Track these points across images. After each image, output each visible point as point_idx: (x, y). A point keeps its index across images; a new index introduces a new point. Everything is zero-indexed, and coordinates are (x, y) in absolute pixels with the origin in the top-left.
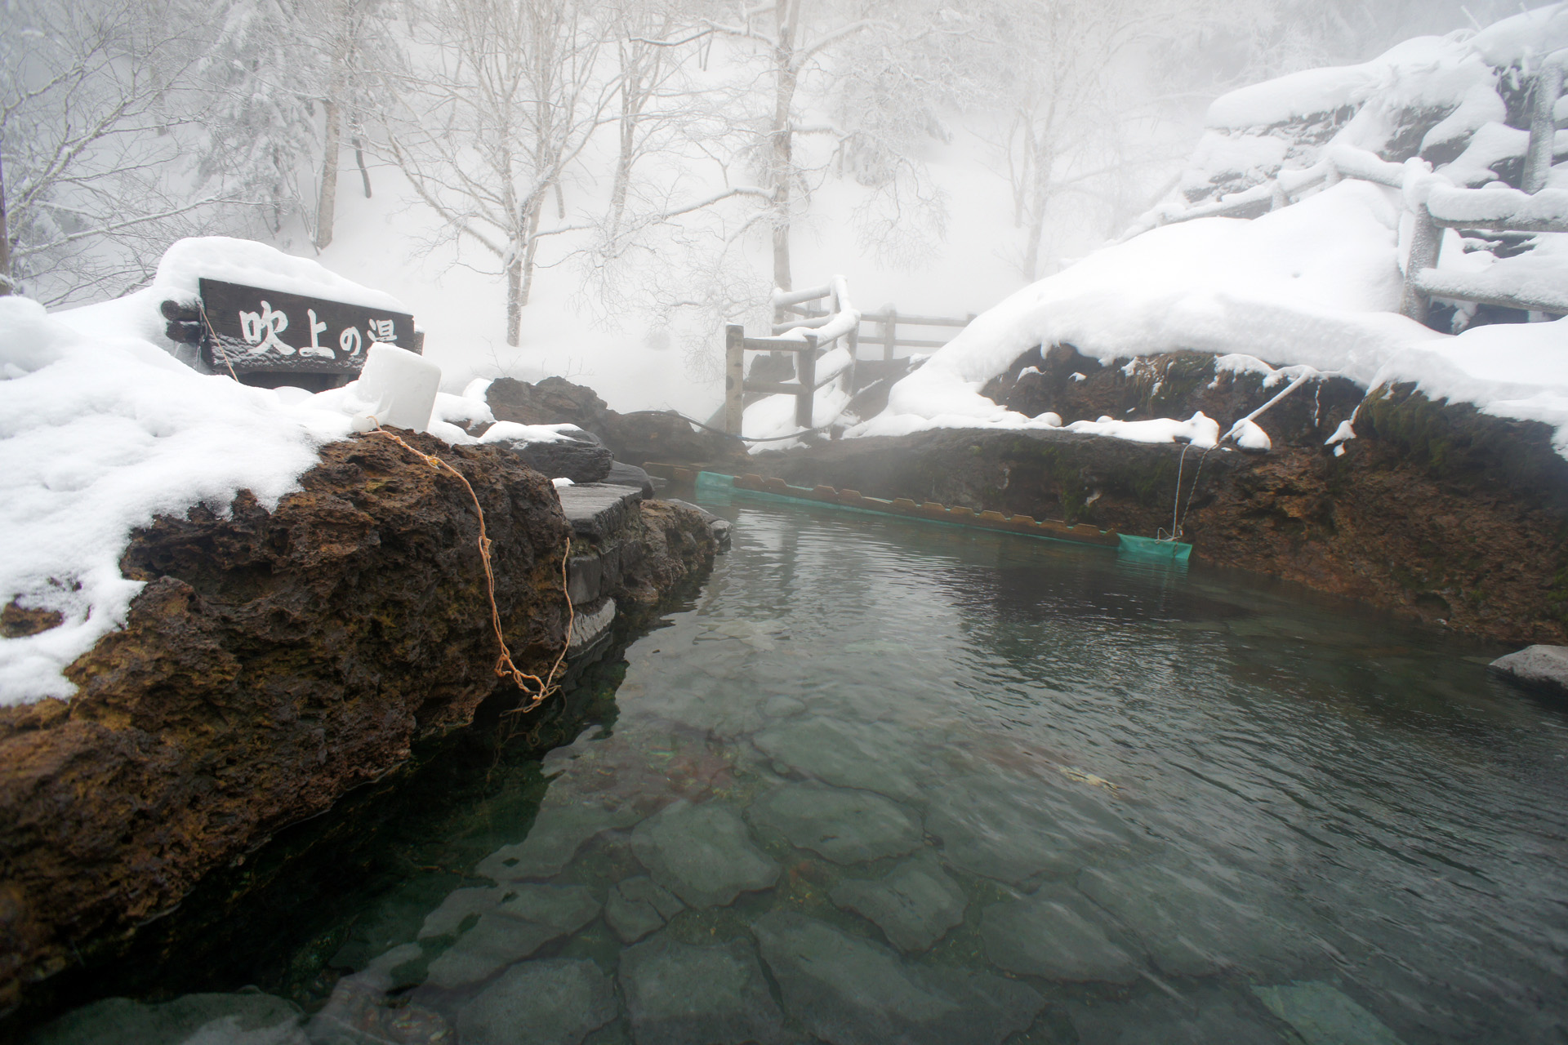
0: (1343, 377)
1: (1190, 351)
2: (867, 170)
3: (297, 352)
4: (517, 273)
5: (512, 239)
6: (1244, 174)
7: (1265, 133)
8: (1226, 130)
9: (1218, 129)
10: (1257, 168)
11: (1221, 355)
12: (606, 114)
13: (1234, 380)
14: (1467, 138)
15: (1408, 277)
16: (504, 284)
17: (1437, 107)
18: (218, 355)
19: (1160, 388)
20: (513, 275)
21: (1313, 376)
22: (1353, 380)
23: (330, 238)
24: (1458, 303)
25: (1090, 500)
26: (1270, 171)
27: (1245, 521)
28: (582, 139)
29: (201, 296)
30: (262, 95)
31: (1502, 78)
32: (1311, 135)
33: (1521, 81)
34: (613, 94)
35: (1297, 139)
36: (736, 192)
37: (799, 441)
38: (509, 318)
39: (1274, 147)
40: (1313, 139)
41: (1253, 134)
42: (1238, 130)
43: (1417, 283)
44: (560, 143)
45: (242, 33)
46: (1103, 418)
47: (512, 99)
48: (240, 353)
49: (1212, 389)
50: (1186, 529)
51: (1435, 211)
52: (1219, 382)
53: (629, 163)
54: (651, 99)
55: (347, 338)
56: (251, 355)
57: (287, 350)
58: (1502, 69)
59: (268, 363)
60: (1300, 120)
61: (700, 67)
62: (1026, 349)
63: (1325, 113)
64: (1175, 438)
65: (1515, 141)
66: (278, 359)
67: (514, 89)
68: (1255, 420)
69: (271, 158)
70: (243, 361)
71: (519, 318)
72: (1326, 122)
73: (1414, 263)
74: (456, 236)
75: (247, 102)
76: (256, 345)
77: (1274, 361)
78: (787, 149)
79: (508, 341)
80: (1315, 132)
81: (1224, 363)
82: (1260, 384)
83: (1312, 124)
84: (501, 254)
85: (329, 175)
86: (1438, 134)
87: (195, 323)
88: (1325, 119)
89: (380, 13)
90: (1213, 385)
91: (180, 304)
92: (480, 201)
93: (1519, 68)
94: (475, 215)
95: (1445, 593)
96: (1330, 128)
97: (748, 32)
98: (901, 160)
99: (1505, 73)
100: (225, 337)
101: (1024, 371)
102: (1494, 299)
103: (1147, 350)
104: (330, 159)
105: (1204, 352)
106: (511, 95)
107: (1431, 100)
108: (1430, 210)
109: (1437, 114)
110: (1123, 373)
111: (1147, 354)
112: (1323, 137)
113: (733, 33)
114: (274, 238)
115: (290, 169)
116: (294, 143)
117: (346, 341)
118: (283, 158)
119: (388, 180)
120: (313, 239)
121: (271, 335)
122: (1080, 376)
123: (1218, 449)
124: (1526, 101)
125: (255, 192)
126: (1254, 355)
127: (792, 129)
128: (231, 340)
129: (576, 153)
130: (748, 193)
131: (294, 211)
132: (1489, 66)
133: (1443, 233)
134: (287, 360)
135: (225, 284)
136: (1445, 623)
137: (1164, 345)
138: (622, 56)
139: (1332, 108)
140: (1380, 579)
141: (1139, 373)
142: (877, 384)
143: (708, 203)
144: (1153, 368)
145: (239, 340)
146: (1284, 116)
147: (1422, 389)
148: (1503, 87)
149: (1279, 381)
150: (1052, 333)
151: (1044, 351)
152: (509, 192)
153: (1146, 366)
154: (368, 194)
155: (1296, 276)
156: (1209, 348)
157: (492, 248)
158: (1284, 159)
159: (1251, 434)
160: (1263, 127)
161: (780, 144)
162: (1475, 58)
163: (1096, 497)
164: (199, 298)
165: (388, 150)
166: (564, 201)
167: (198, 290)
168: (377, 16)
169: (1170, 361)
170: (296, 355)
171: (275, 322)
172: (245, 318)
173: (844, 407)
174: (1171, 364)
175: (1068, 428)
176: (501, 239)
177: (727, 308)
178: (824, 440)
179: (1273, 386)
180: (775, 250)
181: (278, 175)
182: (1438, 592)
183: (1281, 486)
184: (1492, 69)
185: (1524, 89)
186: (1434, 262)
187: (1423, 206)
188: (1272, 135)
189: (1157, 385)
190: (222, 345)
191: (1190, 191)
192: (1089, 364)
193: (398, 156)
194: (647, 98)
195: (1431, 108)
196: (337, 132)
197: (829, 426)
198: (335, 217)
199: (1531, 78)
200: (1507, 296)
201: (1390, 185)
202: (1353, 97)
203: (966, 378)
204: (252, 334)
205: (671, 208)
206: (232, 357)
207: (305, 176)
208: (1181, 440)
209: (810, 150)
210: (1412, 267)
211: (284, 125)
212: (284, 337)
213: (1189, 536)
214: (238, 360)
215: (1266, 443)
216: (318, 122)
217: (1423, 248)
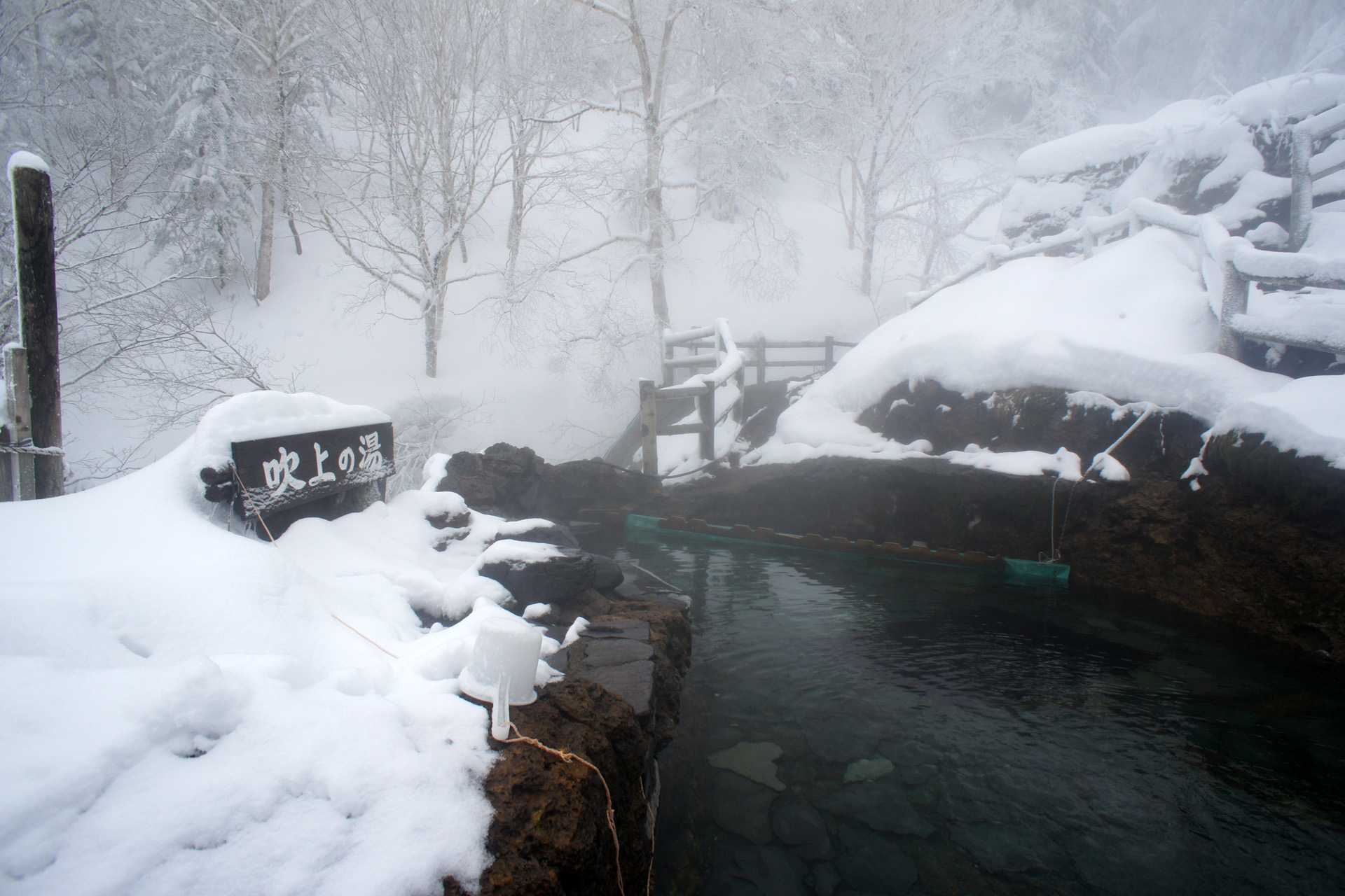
0: (1182, 411)
1: (1043, 388)
2: (720, 208)
3: (308, 484)
4: (432, 314)
5: (427, 288)
6: (1052, 215)
7: (1066, 180)
8: (1033, 179)
9: (1026, 178)
10: (1063, 209)
11: (1071, 391)
12: (502, 176)
13: (1086, 414)
14: (1235, 183)
15: (1223, 321)
16: (422, 326)
17: (1207, 159)
18: (248, 507)
19: (1019, 420)
20: (429, 317)
21: (1155, 411)
22: (1190, 414)
23: (268, 291)
24: (1268, 343)
25: (972, 524)
26: (1073, 211)
27: (1115, 546)
28: (482, 198)
29: (233, 458)
30: (209, 177)
31: (1256, 134)
32: (1104, 181)
33: (1272, 137)
34: (506, 161)
35: (1094, 184)
36: (618, 239)
37: (704, 472)
38: (428, 354)
39: (1074, 192)
40: (1106, 184)
41: (1056, 181)
42: (1043, 178)
43: (1232, 326)
44: (464, 205)
45: (191, 126)
46: (972, 446)
47: (424, 172)
48: (265, 500)
49: (1066, 421)
50: (1062, 552)
51: (1241, 267)
52: (1072, 415)
53: (521, 214)
54: (537, 161)
55: (344, 458)
56: (273, 499)
57: (299, 485)
58: (1256, 128)
59: (286, 501)
60: (1094, 169)
61: (574, 128)
62: (896, 384)
63: (1114, 163)
64: (1044, 471)
65: (1278, 186)
66: (293, 496)
67: (425, 163)
68: (1112, 454)
69: (216, 227)
70: (268, 506)
71: (435, 353)
72: (1116, 170)
73: (1227, 310)
74: (383, 293)
75: (196, 183)
76: (276, 489)
77: (1120, 396)
78: (659, 200)
79: (427, 373)
80: (1107, 179)
81: (1075, 399)
82: (1109, 417)
83: (1104, 172)
84: (418, 300)
85: (266, 238)
86: (1211, 180)
87: (229, 483)
88: (1114, 168)
89: (305, 102)
90: (1066, 418)
91: (217, 470)
92: (398, 257)
93: (1269, 126)
94: (396, 272)
95: (1323, 626)
96: (1119, 175)
97: (620, 108)
98: (758, 209)
99: (1257, 131)
100: (252, 490)
101: (895, 403)
102: (1305, 343)
103: (1004, 385)
104: (267, 226)
105: (1055, 389)
106: (422, 169)
107: (1202, 153)
108: (1236, 267)
109: (1208, 164)
110: (985, 406)
111: (1003, 389)
112: (1116, 182)
113: (608, 110)
114: (220, 294)
115: (232, 234)
116: (235, 214)
117: (343, 462)
118: (226, 227)
119: (317, 241)
120: (253, 293)
121: (287, 476)
122: (946, 408)
123: (1083, 482)
124: (1278, 153)
125: (203, 256)
126: (1099, 392)
127: (662, 184)
128: (258, 490)
129: (477, 211)
130: (627, 240)
131: (236, 270)
132: (1244, 125)
133: (1248, 285)
134: (300, 494)
135: (251, 442)
136: (1328, 655)
137: (1019, 381)
138: (511, 128)
139: (1119, 159)
140: (1253, 606)
141: (999, 406)
142: (762, 412)
143: (594, 249)
144: (1011, 402)
145: (264, 488)
146: (1080, 166)
147: (1271, 440)
148: (1258, 141)
149: (1126, 415)
150: (919, 370)
151: (912, 386)
152: (424, 250)
153: (1005, 400)
154: (299, 251)
155: (1122, 316)
156: (1060, 385)
157: (410, 296)
158: (1084, 201)
159: (1112, 468)
160: (1063, 175)
161: (652, 197)
162: (1233, 119)
163: (977, 521)
164: (232, 461)
165: (321, 221)
166: (467, 248)
167: (231, 453)
168: (303, 105)
169: (1026, 396)
170: (307, 487)
171: (290, 463)
172: (267, 466)
173: (737, 435)
174: (1027, 399)
175: (942, 456)
176: (418, 288)
177: (619, 341)
178: (725, 468)
179: (1121, 419)
180: (653, 285)
181: (222, 241)
182: (1315, 625)
183: (1145, 515)
184: (1248, 127)
185: (1275, 143)
186: (1243, 308)
187: (1230, 263)
188: (1072, 182)
189: (1017, 417)
190: (251, 497)
191: (1008, 229)
192: (953, 397)
193: (329, 226)
194: (532, 161)
195: (1203, 160)
196: (272, 203)
197: (727, 455)
198: (271, 273)
199: (1280, 134)
200: (1316, 341)
201: (1188, 234)
202: (1136, 151)
203: (844, 409)
204: (273, 479)
205: (564, 256)
206: (259, 506)
207: (246, 240)
208: (1050, 474)
209: (678, 202)
210: (1226, 313)
211: (228, 200)
212: (296, 475)
213: (1067, 557)
214: (263, 507)
215: (1126, 475)
216: (255, 195)
217: (1234, 297)
